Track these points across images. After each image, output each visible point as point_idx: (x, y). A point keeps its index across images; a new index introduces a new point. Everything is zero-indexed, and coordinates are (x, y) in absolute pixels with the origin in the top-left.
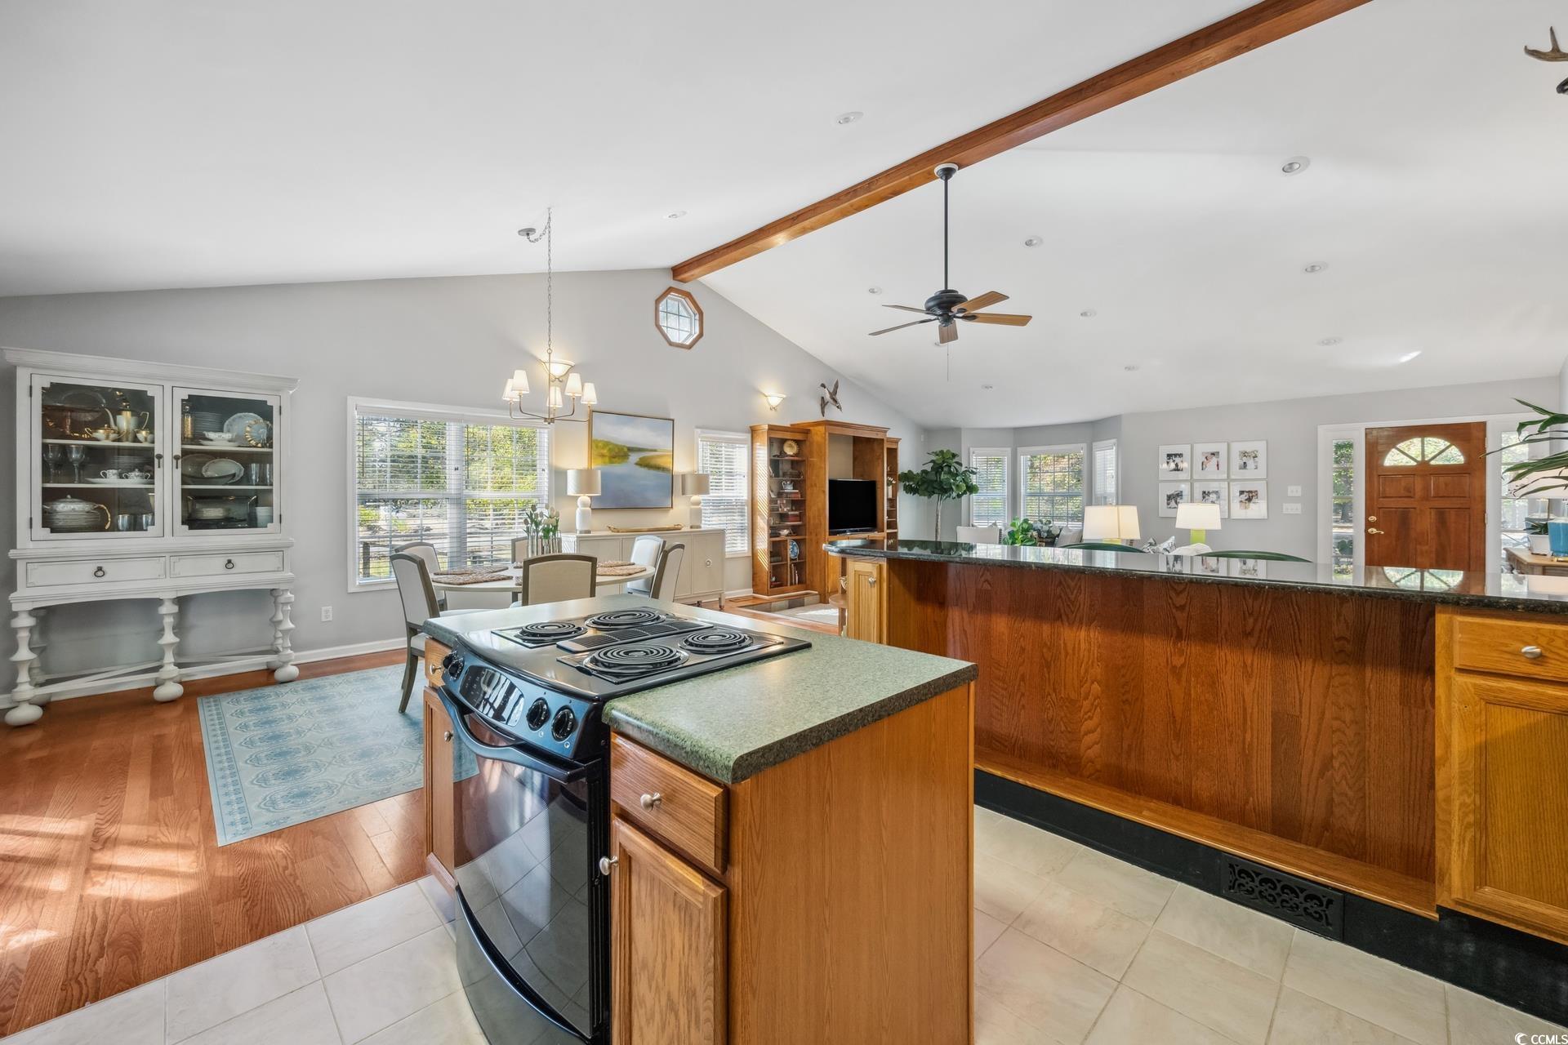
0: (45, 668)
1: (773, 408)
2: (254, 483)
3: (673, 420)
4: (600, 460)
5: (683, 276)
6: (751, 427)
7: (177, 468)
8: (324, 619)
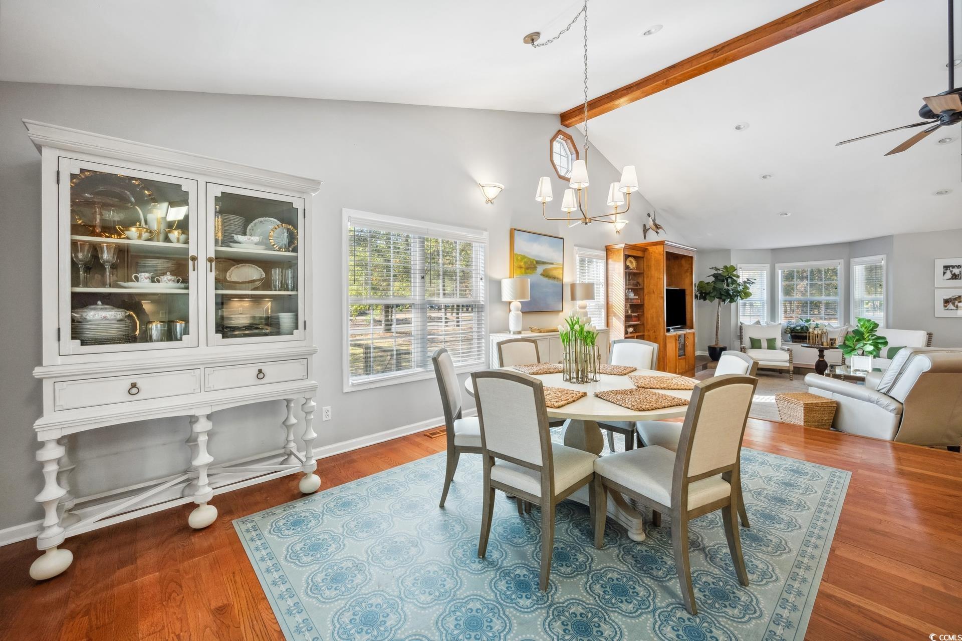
0: (74, 491)
1: (618, 232)
2: (278, 289)
3: (563, 239)
4: (518, 271)
5: (567, 122)
6: (606, 246)
7: (211, 271)
8: (324, 419)
